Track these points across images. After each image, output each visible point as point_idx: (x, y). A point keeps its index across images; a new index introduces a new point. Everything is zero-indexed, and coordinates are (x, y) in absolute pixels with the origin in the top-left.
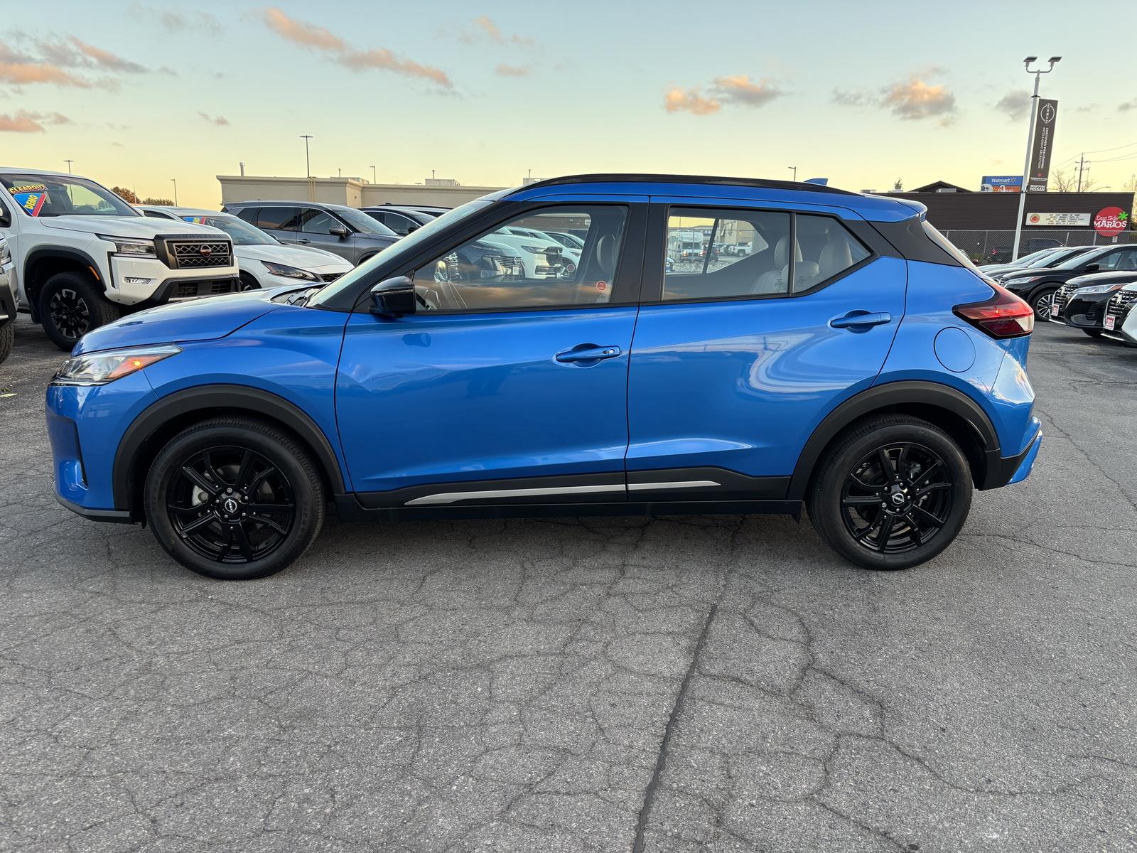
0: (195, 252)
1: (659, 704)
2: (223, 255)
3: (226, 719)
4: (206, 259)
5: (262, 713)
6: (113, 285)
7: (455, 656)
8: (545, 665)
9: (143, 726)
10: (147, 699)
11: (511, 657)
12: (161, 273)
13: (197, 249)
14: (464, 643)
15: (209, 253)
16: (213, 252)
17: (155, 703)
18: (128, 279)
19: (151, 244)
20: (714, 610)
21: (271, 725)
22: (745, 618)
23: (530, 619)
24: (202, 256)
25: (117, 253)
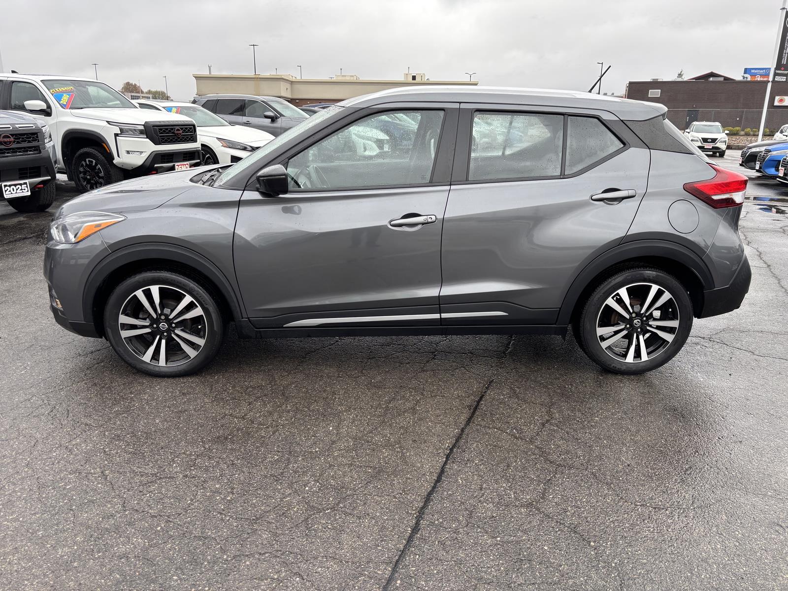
0: (172, 133)
1: (444, 442)
2: (190, 135)
4: (179, 138)
6: (118, 156)
12: (147, 148)
13: (173, 131)
15: (180, 134)
18: (128, 152)
19: (142, 128)
24: (175, 135)
25: (121, 134)
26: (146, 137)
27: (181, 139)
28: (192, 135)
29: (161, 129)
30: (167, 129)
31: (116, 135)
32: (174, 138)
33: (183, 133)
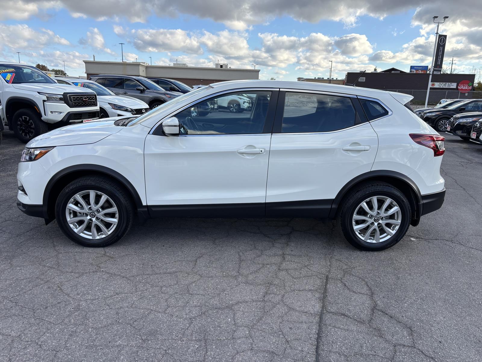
0: (81, 100)
1: (311, 328)
2: (93, 101)
3: (117, 336)
4: (86, 103)
5: (133, 332)
6: (45, 115)
7: (215, 302)
8: (257, 307)
9: (79, 339)
10: (80, 325)
11: (241, 302)
12: (66, 109)
13: (82, 99)
14: (219, 294)
15: (87, 100)
16: (88, 100)
17: (83, 327)
18: (52, 112)
19: (62, 97)
20: (327, 278)
21: (138, 339)
22: (342, 282)
23: (247, 283)
24: (84, 102)
25: (47, 100)
26: (64, 102)
27: (87, 104)
29: (74, 98)
30: (78, 98)
31: (44, 101)
32: (82, 103)
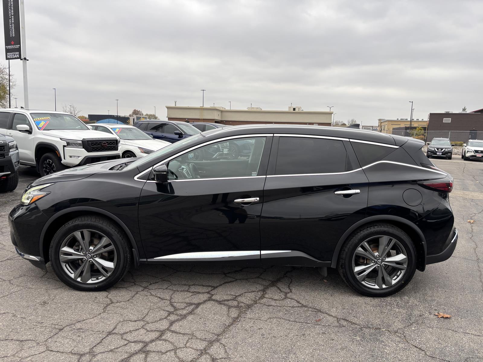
0: (100, 145)
2: (113, 146)
6: (64, 159)
12: (84, 153)
15: (106, 146)
18: (71, 157)
19: (81, 142)
25: (67, 146)
26: (82, 147)
27: (106, 149)
28: (115, 146)
29: (93, 143)
30: (97, 143)
31: (64, 146)
32: (101, 148)
33: (108, 145)
